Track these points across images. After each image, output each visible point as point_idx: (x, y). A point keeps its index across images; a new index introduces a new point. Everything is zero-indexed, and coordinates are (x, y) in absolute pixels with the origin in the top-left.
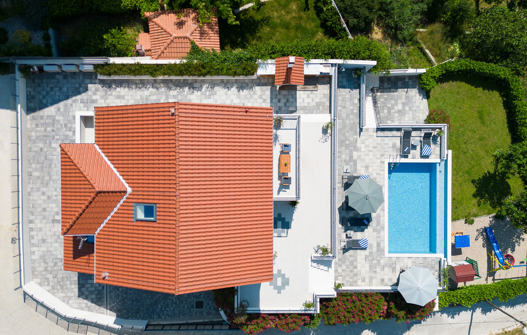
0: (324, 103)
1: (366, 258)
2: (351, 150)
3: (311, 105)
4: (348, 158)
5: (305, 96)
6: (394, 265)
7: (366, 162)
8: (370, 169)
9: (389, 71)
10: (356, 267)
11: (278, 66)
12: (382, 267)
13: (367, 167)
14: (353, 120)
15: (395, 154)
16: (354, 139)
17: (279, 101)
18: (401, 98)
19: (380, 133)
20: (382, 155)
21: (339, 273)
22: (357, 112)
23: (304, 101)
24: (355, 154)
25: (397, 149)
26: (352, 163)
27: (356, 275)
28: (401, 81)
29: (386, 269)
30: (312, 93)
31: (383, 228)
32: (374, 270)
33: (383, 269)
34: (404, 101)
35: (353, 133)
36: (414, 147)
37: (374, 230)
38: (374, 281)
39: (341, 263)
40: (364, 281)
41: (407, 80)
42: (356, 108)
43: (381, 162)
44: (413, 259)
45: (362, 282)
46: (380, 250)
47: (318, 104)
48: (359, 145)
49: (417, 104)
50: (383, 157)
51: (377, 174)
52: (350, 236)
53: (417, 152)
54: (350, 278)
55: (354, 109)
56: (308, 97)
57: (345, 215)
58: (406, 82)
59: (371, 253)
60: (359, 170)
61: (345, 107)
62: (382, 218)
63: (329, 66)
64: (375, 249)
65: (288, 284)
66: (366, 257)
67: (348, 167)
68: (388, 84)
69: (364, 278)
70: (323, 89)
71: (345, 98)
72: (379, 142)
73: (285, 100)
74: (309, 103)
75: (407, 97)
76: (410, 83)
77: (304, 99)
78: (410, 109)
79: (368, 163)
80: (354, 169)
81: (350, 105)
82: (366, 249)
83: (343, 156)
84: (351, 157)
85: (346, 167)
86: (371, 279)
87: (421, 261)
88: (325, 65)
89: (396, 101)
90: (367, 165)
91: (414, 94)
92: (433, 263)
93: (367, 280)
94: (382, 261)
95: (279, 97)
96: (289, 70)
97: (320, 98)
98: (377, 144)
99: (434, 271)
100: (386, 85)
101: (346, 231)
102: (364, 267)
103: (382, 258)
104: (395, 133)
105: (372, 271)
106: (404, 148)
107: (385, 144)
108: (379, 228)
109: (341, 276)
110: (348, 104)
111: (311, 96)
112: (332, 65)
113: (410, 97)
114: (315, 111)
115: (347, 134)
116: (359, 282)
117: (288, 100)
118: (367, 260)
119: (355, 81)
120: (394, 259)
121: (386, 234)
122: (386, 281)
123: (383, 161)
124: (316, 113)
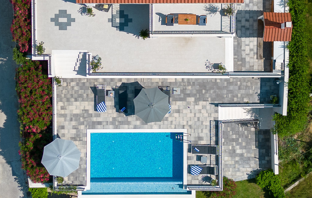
0: (245, 66)
1: (85, 110)
2: (196, 96)
3: (243, 52)
4: (188, 92)
5: (252, 47)
6: (78, 139)
7: (184, 110)
8: (176, 115)
9: (276, 134)
10: (76, 100)
11: (283, 15)
12: (76, 127)
13: (178, 111)
14: (226, 97)
15: (192, 139)
16: (207, 98)
17: (247, 20)
18: (248, 152)
19: (213, 123)
20: (190, 127)
21: (70, 83)
22: (235, 101)
23: (246, 45)
24: (192, 99)
25: (197, 141)
26: (182, 96)
27: (68, 100)
28: (266, 152)
29: (74, 131)
30: (254, 53)
31: (116, 128)
32: (73, 118)
33: (74, 128)
34: (245, 155)
35: (213, 97)
36: (199, 158)
37: (114, 119)
38: (62, 119)
39: (80, 85)
40: (62, 108)
41: (267, 158)
42: (239, 100)
43: (184, 126)
44: (85, 158)
45: (61, 106)
46: (93, 125)
47: (243, 60)
48: (201, 103)
49: (241, 168)
50: (188, 128)
51: (172, 122)
52: (109, 94)
53: (194, 161)
54: (65, 95)
55: (237, 98)
56: (251, 50)
57: (130, 89)
58: (265, 158)
59: (91, 115)
60: (175, 103)
61: (240, 88)
62: (127, 126)
63: (282, 69)
64: (95, 119)
65: (61, 29)
66: (87, 111)
67: (179, 92)
68: (262, 139)
69: (66, 109)
70: (258, 64)
71: (249, 89)
72: (204, 123)
73: (248, 27)
74: (244, 50)
75: (249, 159)
76: (263, 162)
77: (248, 45)
78: (237, 162)
79: (182, 113)
80: (176, 98)
81: (242, 95)
82: (96, 110)
83: (190, 87)
84: (189, 95)
85: (178, 90)
86: (64, 116)
87: (82, 166)
88: (283, 65)
89: (245, 148)
90: (181, 111)
91: (252, 166)
92: (81, 179)
93: (63, 112)
94: (82, 127)
95: (251, 20)
96: (278, 25)
97: (249, 62)
98: (202, 122)
99: (72, 180)
100: (262, 137)
101: (114, 89)
102: (76, 109)
103: (86, 126)
104: (214, 139)
105: (72, 117)
106: (198, 147)
107: (202, 130)
108: (117, 123)
109: (67, 86)
110: (243, 91)
111: (252, 52)
112: (283, 72)
113: (249, 161)
114: (236, 57)
115: (212, 91)
116: (61, 104)
117: (248, 29)
118: (84, 112)
119: (267, 99)
120: (84, 139)
121: (111, 130)
122: (62, 131)
123: (185, 127)
124: (234, 58)
